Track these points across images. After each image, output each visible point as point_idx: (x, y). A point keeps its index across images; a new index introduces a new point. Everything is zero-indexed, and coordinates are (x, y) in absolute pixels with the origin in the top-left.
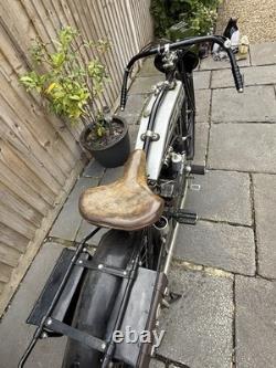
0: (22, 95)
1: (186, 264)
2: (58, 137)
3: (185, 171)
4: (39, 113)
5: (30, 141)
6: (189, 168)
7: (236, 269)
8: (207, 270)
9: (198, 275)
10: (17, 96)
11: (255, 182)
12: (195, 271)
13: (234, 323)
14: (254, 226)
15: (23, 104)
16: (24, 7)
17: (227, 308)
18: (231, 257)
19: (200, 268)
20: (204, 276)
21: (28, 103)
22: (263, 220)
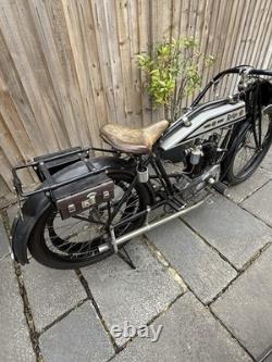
0: (134, 71)
1: (159, 253)
2: (140, 113)
3: (207, 181)
4: (138, 89)
5: (120, 104)
7: (193, 287)
8: (170, 269)
9: (160, 267)
10: (131, 69)
12: (160, 262)
13: (156, 317)
14: (240, 272)
15: (131, 77)
16: (172, 16)
17: (161, 304)
18: (198, 276)
19: (166, 264)
20: (163, 270)
21: (135, 78)
22: (255, 273)
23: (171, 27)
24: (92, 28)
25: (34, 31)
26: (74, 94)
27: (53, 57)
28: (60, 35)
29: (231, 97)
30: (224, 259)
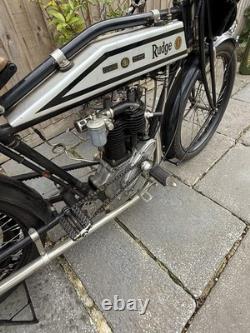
1: (80, 285)
3: (139, 165)
6: (147, 166)
9: (78, 312)
11: (246, 241)
12: (79, 302)
14: (201, 302)
19: (89, 303)
20: (83, 318)
29: (156, 12)
30: (176, 281)
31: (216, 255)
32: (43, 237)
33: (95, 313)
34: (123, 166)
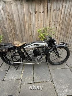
12: (22, 72)
23: (50, 25)
24: (31, 24)
25: (20, 25)
26: (26, 35)
27: (23, 29)
28: (24, 25)
30: (34, 78)
31: (42, 80)
32: (23, 60)
33: (22, 74)
34: (35, 57)
